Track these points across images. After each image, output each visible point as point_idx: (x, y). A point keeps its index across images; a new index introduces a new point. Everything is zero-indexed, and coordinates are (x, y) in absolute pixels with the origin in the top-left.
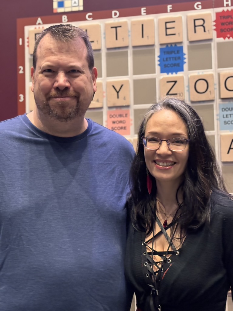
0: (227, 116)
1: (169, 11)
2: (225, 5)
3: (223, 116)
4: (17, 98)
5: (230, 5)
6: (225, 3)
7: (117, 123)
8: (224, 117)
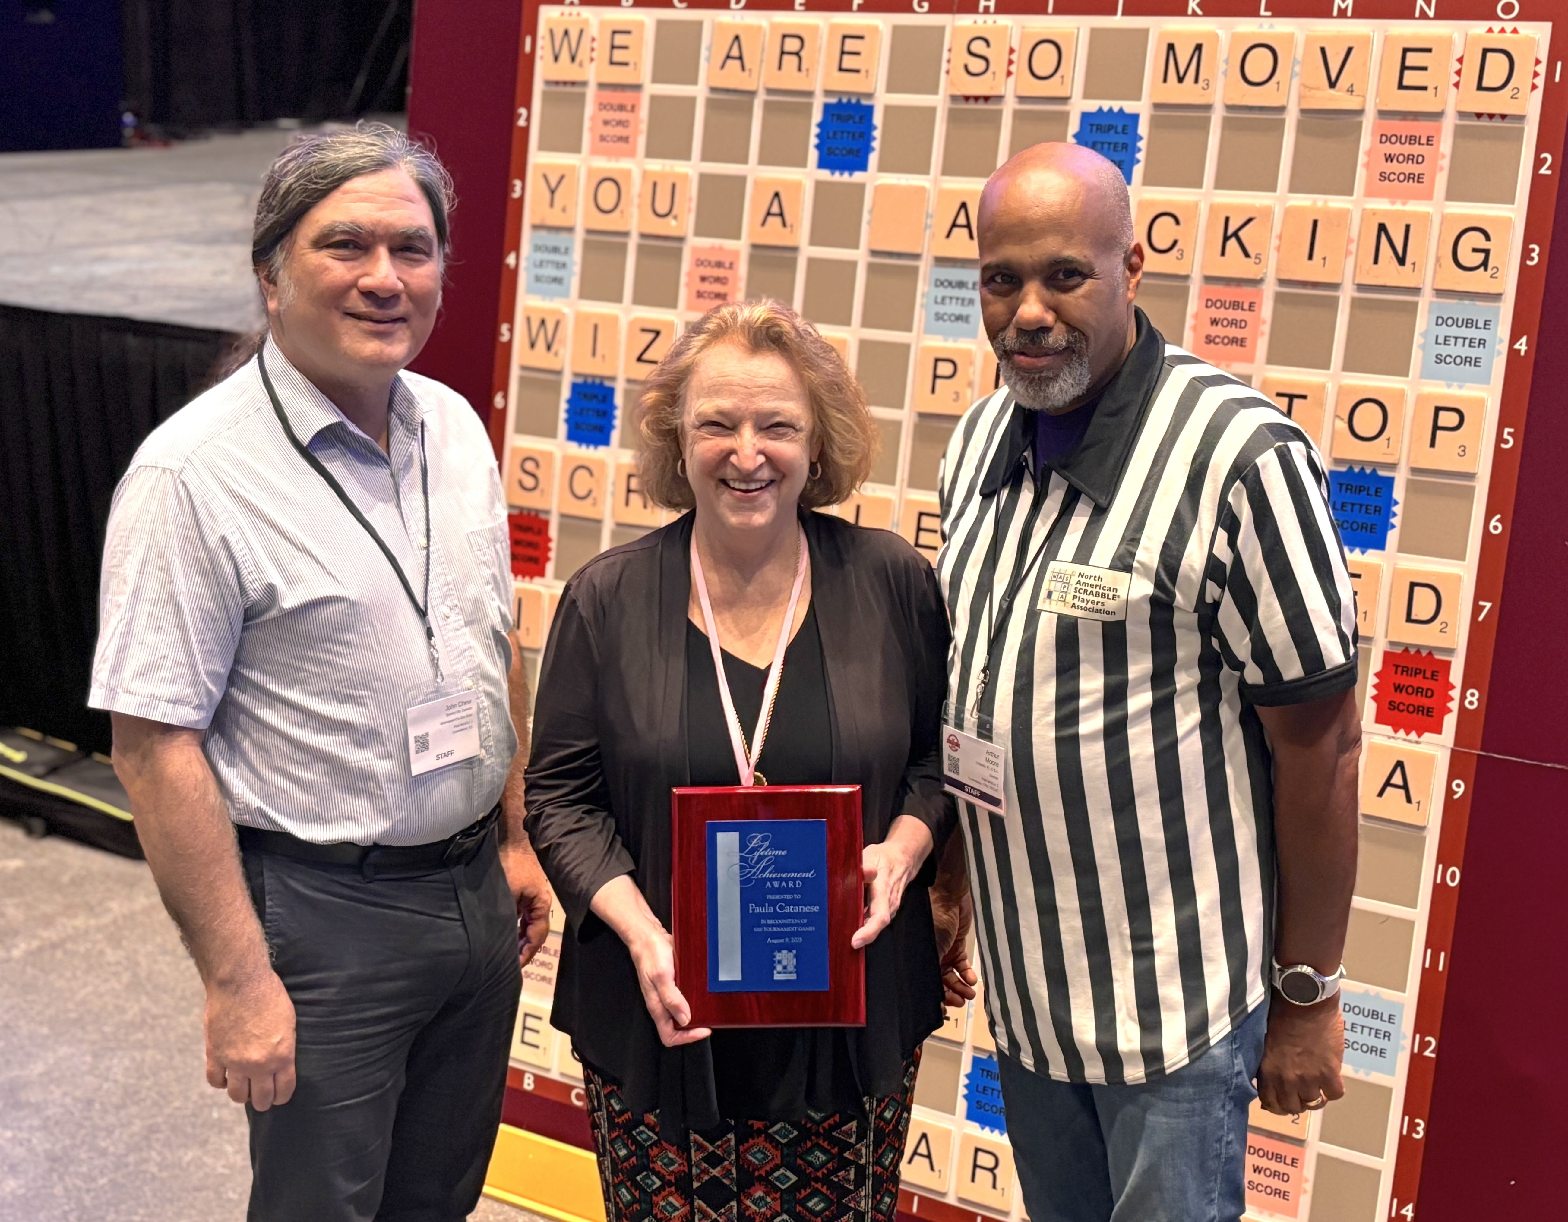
0: (943, 299)
1: (855, 7)
2: (981, 9)
3: (936, 298)
4: (507, 188)
5: (992, 9)
6: (982, 4)
7: (711, 283)
8: (936, 302)
